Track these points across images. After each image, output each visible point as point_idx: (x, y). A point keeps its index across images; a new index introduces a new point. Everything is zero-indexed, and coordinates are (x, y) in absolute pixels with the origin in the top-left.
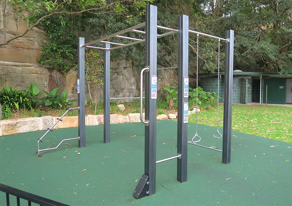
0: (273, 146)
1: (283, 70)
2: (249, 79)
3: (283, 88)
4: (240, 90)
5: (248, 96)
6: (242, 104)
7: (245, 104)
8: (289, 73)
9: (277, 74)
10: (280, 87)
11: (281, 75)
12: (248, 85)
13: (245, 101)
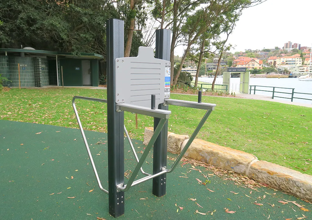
0: (39, 133)
1: (76, 51)
2: (42, 59)
3: (79, 69)
4: (33, 71)
5: (44, 78)
6: (37, 88)
7: (40, 87)
8: (82, 54)
9: (71, 54)
10: (77, 68)
11: (74, 55)
12: (42, 66)
13: (40, 83)
